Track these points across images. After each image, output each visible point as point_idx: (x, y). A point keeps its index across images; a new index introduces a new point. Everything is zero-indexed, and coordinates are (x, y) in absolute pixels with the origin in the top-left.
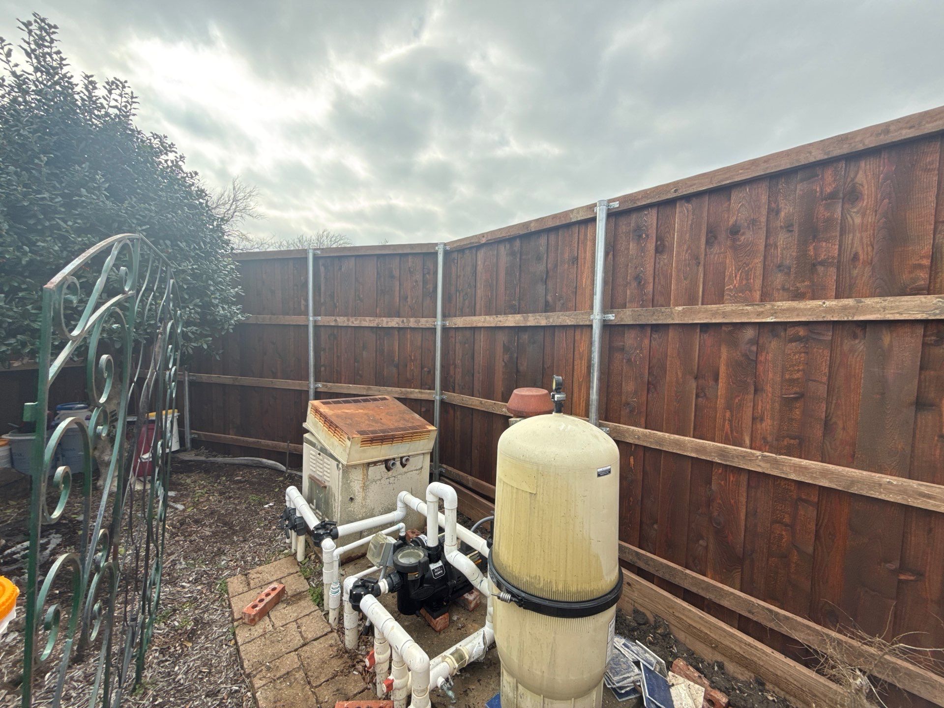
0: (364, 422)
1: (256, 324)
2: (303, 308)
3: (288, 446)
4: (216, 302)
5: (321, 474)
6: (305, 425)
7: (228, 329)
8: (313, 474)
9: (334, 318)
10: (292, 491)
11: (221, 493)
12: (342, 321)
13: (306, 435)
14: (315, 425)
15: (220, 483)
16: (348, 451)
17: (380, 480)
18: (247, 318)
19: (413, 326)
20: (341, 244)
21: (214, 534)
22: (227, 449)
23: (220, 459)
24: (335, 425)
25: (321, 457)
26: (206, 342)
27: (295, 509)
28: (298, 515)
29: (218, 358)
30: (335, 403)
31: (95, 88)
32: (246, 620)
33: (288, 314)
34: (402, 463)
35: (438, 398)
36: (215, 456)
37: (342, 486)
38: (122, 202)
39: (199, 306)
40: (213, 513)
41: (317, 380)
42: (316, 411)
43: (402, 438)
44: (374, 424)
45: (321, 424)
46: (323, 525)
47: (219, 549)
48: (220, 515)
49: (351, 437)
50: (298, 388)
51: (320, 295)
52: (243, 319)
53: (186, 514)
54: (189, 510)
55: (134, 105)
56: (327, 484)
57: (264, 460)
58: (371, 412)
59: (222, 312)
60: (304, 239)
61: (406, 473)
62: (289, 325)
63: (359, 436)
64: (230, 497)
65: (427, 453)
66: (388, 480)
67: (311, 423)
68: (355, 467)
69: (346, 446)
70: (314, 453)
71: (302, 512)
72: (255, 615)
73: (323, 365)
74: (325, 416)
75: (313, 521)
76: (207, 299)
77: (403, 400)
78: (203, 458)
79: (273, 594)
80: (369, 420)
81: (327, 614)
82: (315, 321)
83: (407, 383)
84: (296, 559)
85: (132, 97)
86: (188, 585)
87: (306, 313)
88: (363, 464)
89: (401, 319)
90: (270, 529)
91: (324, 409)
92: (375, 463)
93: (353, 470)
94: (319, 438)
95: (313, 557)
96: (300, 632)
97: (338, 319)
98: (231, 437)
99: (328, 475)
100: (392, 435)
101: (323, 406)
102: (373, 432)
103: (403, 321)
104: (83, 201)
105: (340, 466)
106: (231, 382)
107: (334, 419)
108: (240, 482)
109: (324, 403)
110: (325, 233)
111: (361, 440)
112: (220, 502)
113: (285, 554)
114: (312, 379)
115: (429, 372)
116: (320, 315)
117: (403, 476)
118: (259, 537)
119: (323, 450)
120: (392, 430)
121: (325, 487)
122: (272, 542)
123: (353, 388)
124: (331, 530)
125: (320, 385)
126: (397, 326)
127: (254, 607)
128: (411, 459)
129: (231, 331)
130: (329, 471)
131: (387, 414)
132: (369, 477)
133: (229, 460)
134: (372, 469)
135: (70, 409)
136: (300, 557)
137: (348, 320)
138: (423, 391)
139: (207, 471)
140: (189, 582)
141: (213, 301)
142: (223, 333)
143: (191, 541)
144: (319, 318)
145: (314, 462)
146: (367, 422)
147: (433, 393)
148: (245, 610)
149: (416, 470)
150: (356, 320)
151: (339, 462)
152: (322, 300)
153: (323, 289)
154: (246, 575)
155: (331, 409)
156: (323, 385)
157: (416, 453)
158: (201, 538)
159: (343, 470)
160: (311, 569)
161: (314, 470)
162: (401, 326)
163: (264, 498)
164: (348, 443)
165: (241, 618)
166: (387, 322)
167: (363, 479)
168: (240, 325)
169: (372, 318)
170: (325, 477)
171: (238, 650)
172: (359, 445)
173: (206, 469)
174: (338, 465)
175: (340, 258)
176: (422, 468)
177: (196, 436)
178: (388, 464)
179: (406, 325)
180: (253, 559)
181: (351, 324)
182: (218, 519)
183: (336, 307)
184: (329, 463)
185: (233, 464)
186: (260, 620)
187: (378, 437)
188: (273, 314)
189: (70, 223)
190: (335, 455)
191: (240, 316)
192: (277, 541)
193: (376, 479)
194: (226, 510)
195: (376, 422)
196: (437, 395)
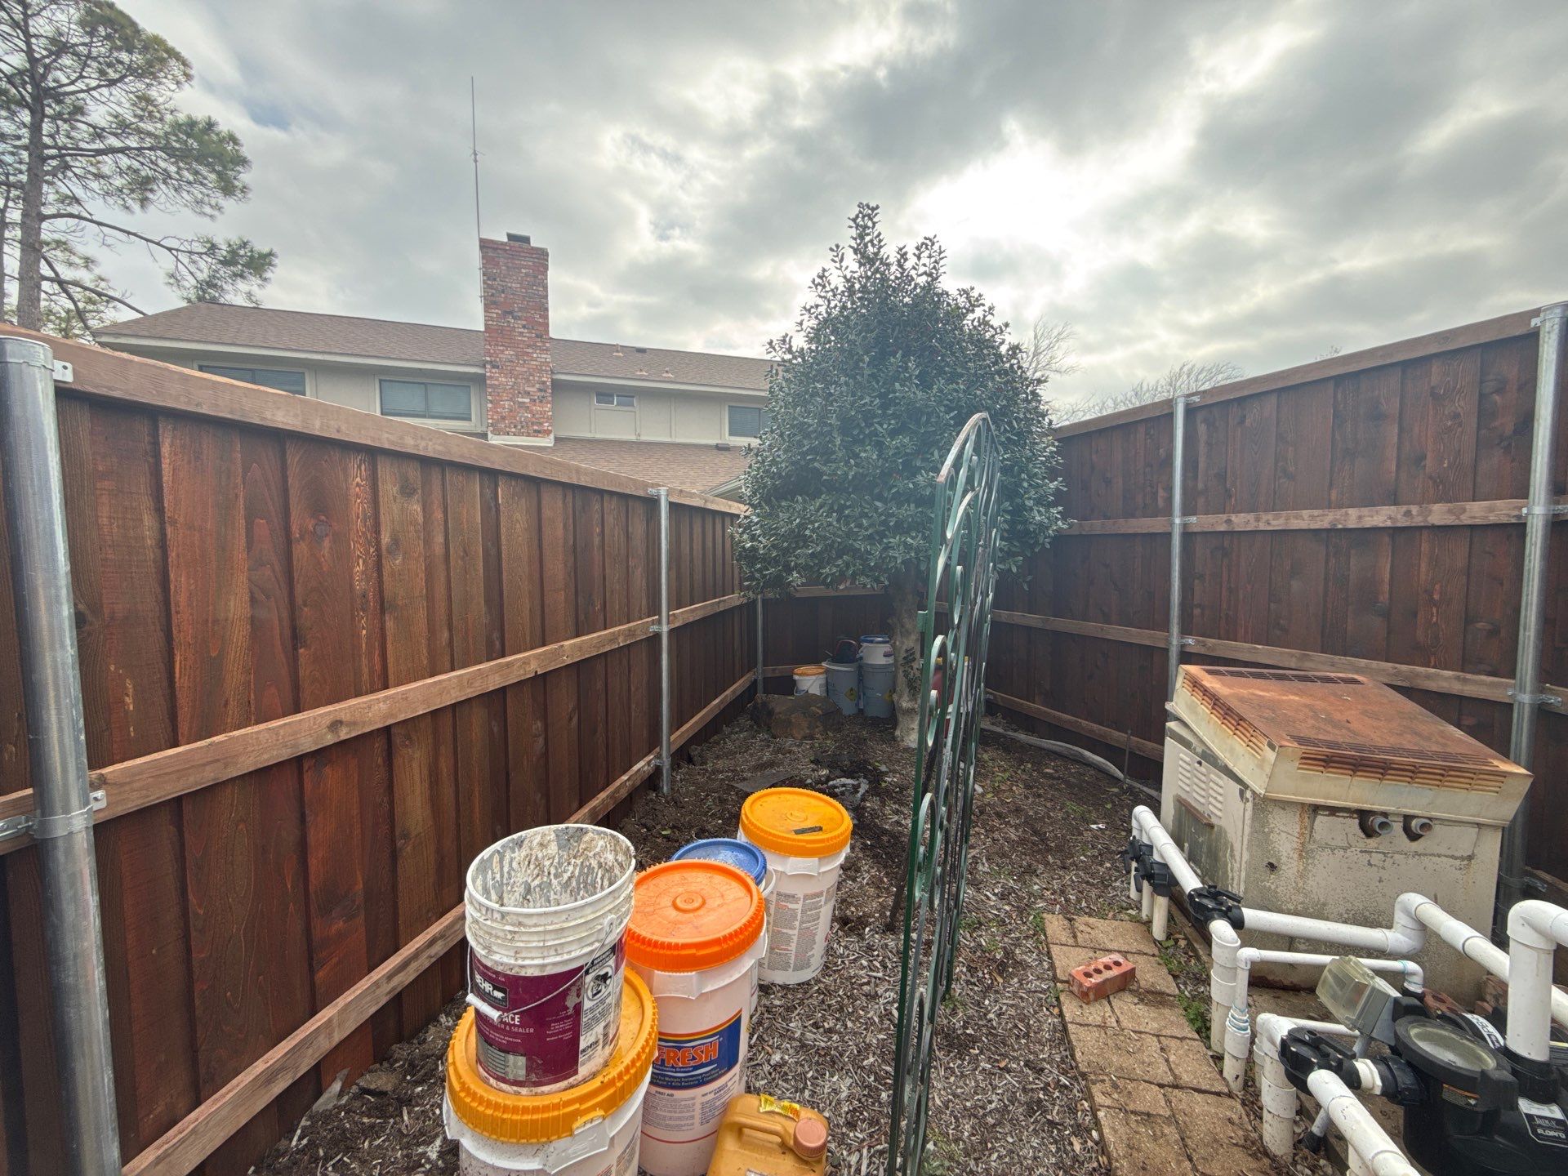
0: (1304, 721)
1: (1081, 535)
2: (1161, 503)
3: (1129, 739)
4: (1030, 503)
5: (1202, 800)
6: (1168, 706)
7: (1043, 544)
8: (1184, 796)
9: (1224, 517)
10: (1142, 813)
11: (1028, 787)
12: (1242, 521)
13: (1171, 725)
14: (1192, 708)
15: (1024, 770)
16: (1268, 770)
17: (1345, 849)
18: (1071, 526)
19: (1437, 523)
20: (1221, 380)
21: (1022, 841)
22: (1029, 723)
23: (1022, 737)
24: (1238, 715)
25: (1203, 769)
26: (1015, 563)
27: (1151, 847)
28: (1156, 857)
29: (1026, 587)
30: (1232, 674)
31: (906, 260)
32: (1075, 989)
33: (1133, 516)
34: (1407, 830)
35: (1526, 698)
36: (1015, 731)
37: (1251, 834)
38: (931, 388)
39: (1008, 512)
40: (1018, 811)
41: (1185, 631)
42: (1195, 684)
43: (1412, 773)
44: (1330, 729)
45: (1204, 709)
46: (1214, 893)
47: (1030, 866)
48: (1027, 816)
49: (1275, 743)
50: (1147, 643)
51: (1196, 478)
52: (1065, 527)
53: (986, 801)
54: (989, 796)
55: (942, 263)
56: (1214, 820)
57: (1087, 753)
58: (1319, 704)
59: (1038, 518)
60: (1145, 389)
61: (1416, 853)
62: (1135, 535)
63: (1295, 745)
64: (1039, 796)
65: (1494, 827)
66: (1367, 856)
67: (1182, 702)
68: (1284, 804)
69: (1263, 760)
70: (1188, 759)
71: (1165, 855)
72: (1089, 988)
73: (1199, 606)
74: (1214, 696)
75: (1190, 881)
76: (1019, 501)
77: (1408, 692)
78: (999, 730)
79: (1115, 972)
80: (1316, 717)
81: (1218, 1058)
82: (1185, 525)
83: (1421, 654)
84: (1149, 931)
85: (940, 253)
86: (993, 898)
87: (1168, 511)
88: (1303, 805)
89: (1404, 508)
90: (1101, 865)
91: (1210, 682)
92: (1333, 811)
93: (1276, 809)
94: (1201, 734)
95: (1182, 943)
96: (1167, 1061)
97: (1233, 518)
98: (1037, 707)
99: (1219, 805)
100: (1385, 761)
101: (1209, 677)
102: (1329, 744)
103: (1408, 513)
104: (896, 398)
105: (1248, 794)
106: (1040, 625)
107: (1234, 704)
108: (1051, 777)
109: (1210, 672)
110: (1185, 369)
111: (1300, 755)
112: (1027, 798)
113: (1130, 915)
114: (1175, 629)
115: (1494, 632)
116: (1194, 514)
117: (1410, 861)
118: (1086, 869)
119: (1208, 757)
120: (1382, 750)
121: (1212, 826)
122: (1106, 887)
123: (1263, 653)
124: (1229, 909)
125: (1190, 641)
126: (1389, 524)
127: (1088, 975)
128: (1437, 828)
129: (1048, 546)
130: (1220, 798)
131: (1364, 712)
132: (1317, 836)
133: (1034, 740)
134: (1322, 821)
135: (872, 642)
136: (1158, 930)
137: (1258, 520)
138: (1469, 676)
139: (1007, 750)
140: (995, 894)
141: (1027, 502)
142: (1037, 550)
143: (994, 840)
144: (1193, 519)
145: (1188, 775)
146: (1311, 722)
147: (1507, 686)
148: (1073, 972)
149: (1453, 857)
150: (1277, 518)
151: (1246, 787)
152: (1200, 486)
153: (1202, 465)
154: (1070, 920)
155: (1224, 684)
156: (1198, 642)
157: (1453, 816)
158: (1006, 839)
159: (1255, 805)
160: (1180, 963)
161: (1188, 789)
162: (1403, 522)
163: (1090, 812)
164: (1271, 755)
165: (1067, 982)
166: (1360, 517)
167: (1302, 834)
168: (1060, 539)
169: (1316, 512)
170: (1211, 807)
171: (1065, 1030)
172: (1297, 764)
173: (1007, 747)
174: (1242, 793)
175: (1240, 401)
176: (1470, 858)
177: (991, 697)
178: (1368, 823)
179: (1418, 521)
180: (1079, 901)
181: (1262, 527)
182: (1025, 822)
183: (1230, 497)
184: (1221, 783)
185: (1041, 749)
186: (1096, 1000)
187: (1340, 756)
188: (1106, 517)
189: (885, 426)
190: (1235, 770)
191: (1060, 523)
192: (1114, 888)
193: (1333, 843)
194: (1036, 813)
195: (1336, 725)
196: (1522, 689)
